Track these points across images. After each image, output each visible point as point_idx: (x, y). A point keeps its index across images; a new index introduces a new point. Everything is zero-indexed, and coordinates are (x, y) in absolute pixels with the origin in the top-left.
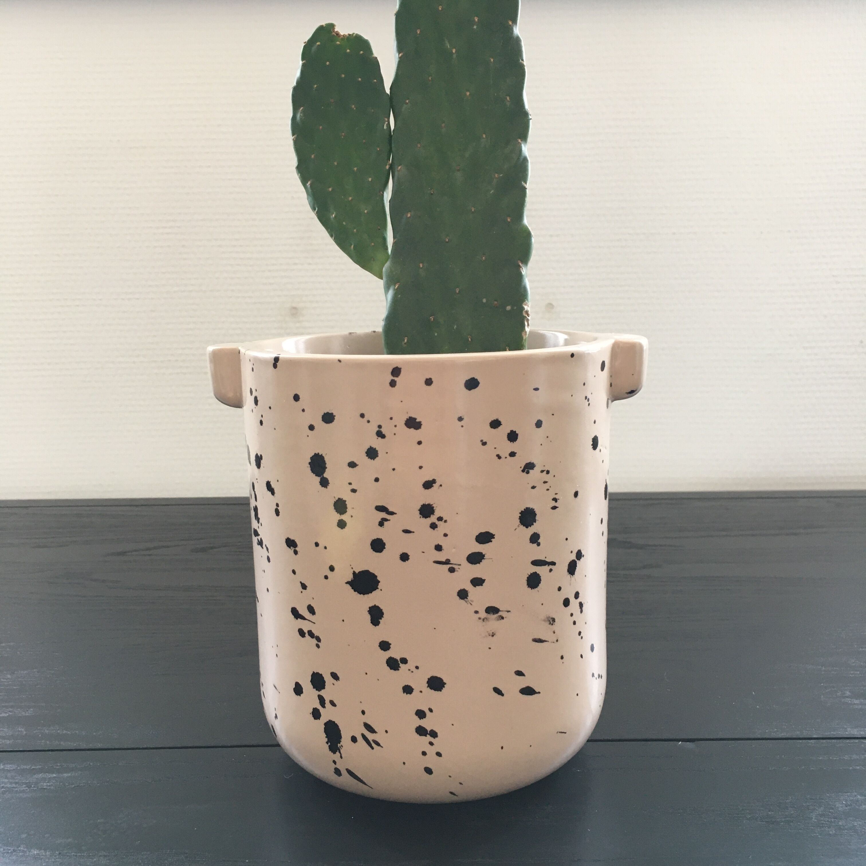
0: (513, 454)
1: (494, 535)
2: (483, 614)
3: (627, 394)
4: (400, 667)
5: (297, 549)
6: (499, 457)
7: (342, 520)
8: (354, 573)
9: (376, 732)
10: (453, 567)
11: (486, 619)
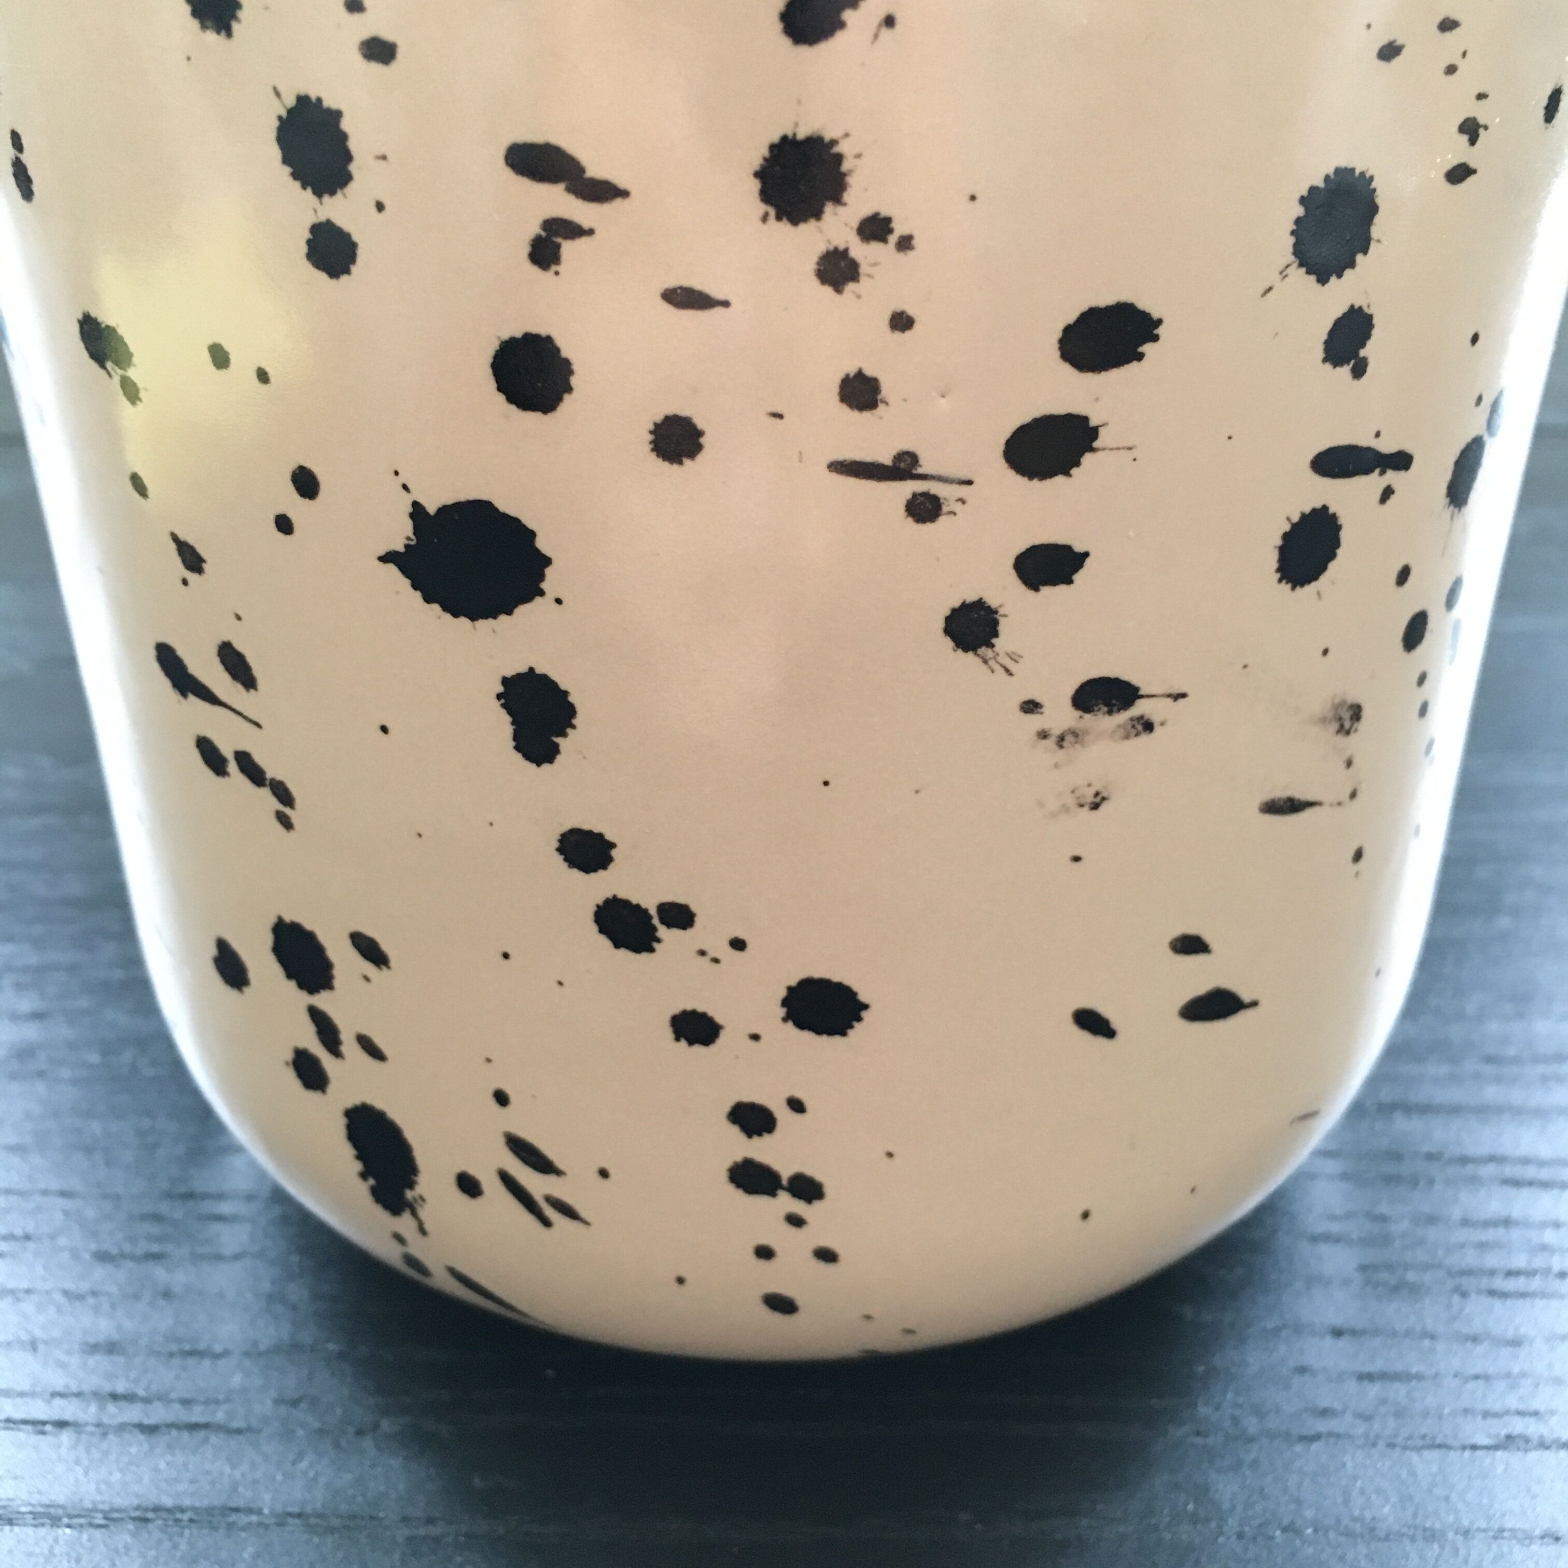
1: (1159, 322)
2: (1060, 714)
4: (658, 941)
7: (329, 224)
8: (417, 511)
9: (558, 1172)
10: (932, 492)
11: (1075, 734)
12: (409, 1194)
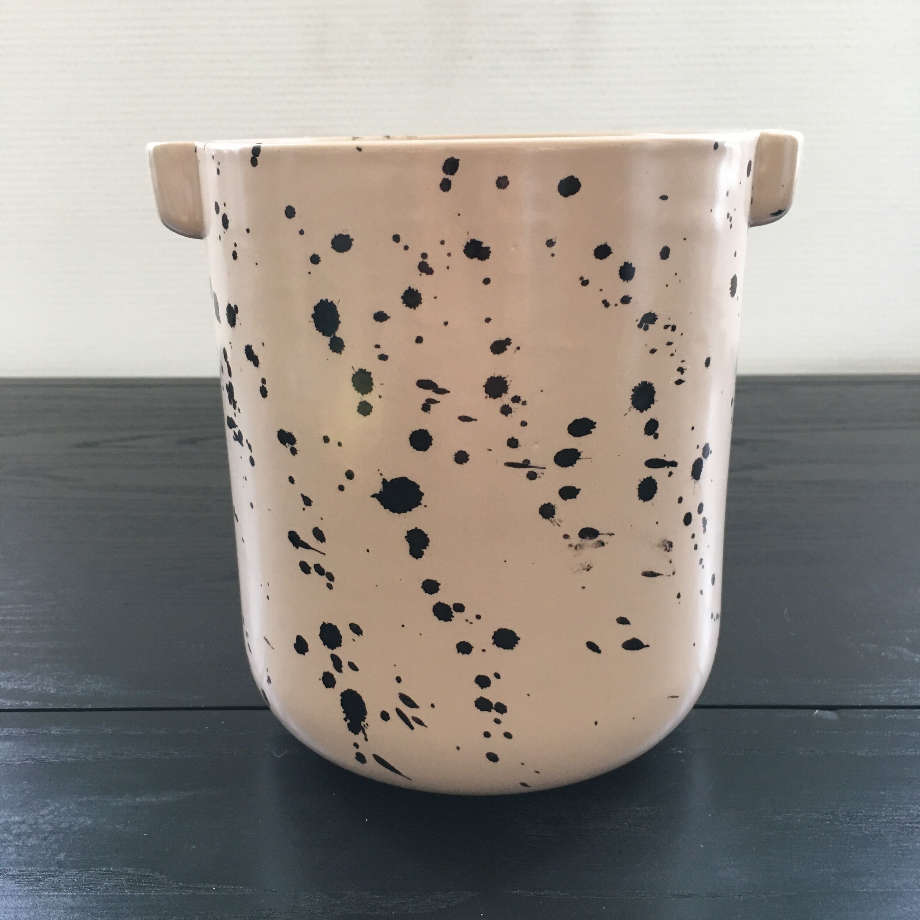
0: (626, 300)
1: (595, 423)
2: (575, 539)
3: (772, 216)
4: (453, 617)
5: (295, 446)
6: (606, 304)
7: (365, 402)
8: (384, 481)
9: (417, 707)
10: (534, 471)
11: (580, 546)
12: (363, 723)
